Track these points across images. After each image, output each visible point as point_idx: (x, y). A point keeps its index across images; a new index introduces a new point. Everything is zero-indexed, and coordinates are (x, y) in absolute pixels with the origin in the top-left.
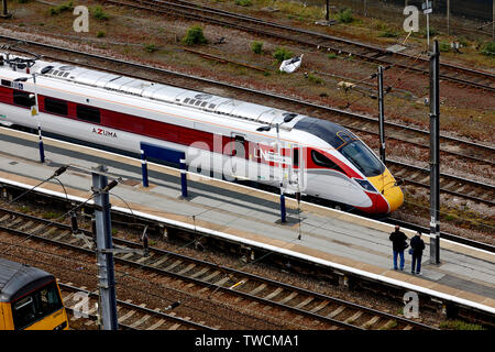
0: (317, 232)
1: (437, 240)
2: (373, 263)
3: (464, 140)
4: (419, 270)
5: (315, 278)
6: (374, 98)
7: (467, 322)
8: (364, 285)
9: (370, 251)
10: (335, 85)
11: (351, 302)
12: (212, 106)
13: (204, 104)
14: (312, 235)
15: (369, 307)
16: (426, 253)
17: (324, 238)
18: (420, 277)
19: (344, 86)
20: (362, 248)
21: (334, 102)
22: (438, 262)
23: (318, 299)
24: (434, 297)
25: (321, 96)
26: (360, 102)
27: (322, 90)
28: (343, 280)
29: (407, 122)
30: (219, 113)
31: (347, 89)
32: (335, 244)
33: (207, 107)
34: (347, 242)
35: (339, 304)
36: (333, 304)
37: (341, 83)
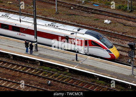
0: (4, 44)
1: (37, 45)
2: (19, 52)
3: (43, 17)
4: (32, 53)
5: (3, 57)
6: (18, 6)
7: (46, 66)
8: (17, 58)
9: (18, 48)
10: (7, 3)
11: (14, 63)
12: (57, 27)
13: (55, 26)
14: (2, 45)
15: (19, 64)
16: (34, 49)
17: (6, 45)
18: (33, 55)
19: (9, 3)
20: (16, 48)
21: (7, 8)
22: (37, 51)
23: (4, 62)
24: (36, 60)
25: (3, 6)
26: (14, 7)
27: (3, 4)
28: (11, 57)
29: (27, 12)
30: (60, 29)
31: (10, 4)
32: (9, 47)
33: (55, 27)
34: (12, 46)
35: (10, 63)
36: (9, 64)
37: (8, 2)
